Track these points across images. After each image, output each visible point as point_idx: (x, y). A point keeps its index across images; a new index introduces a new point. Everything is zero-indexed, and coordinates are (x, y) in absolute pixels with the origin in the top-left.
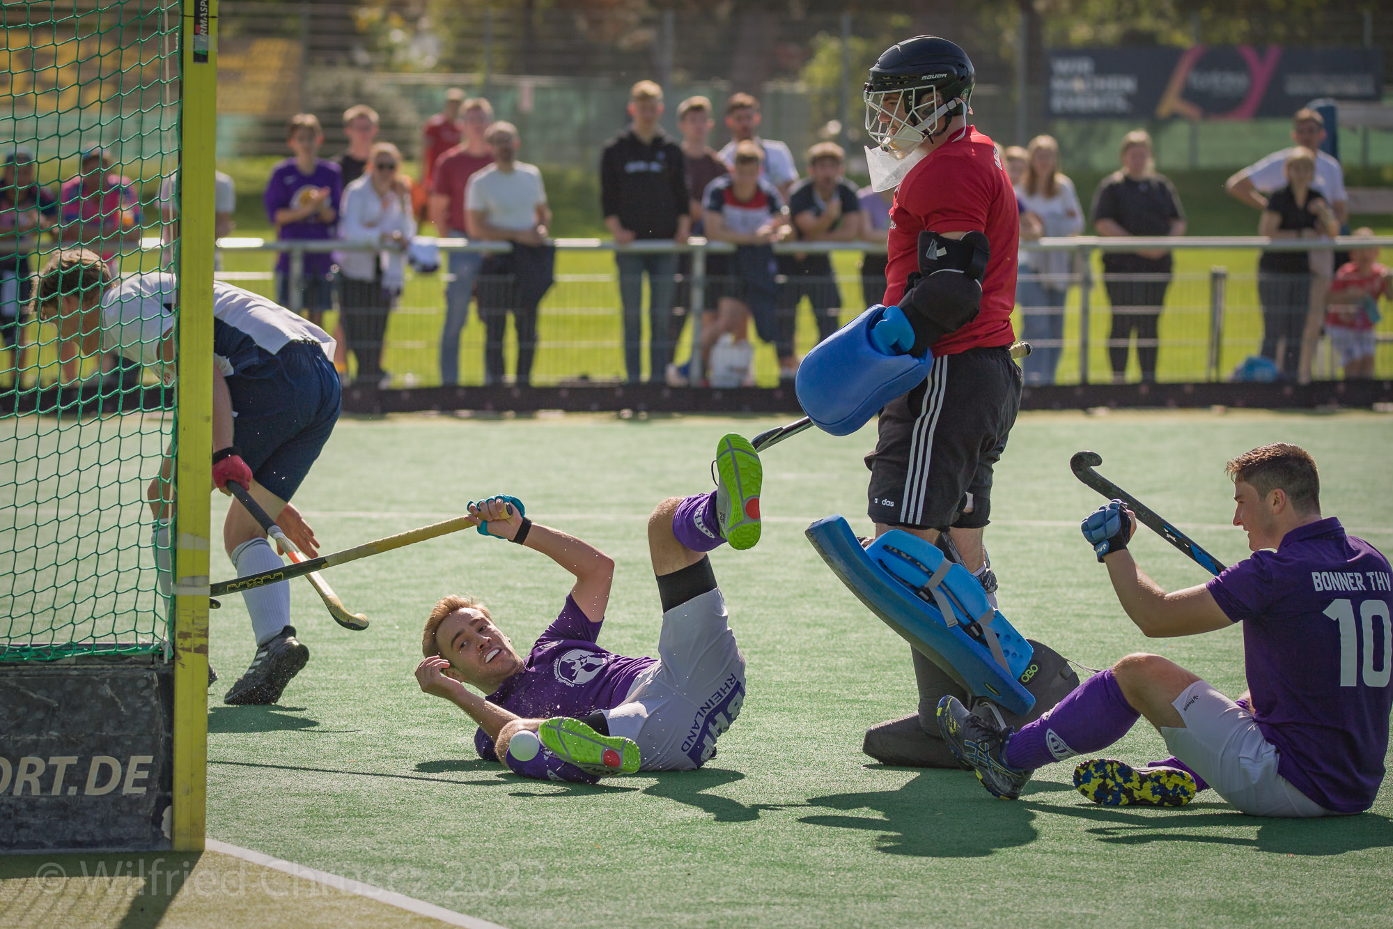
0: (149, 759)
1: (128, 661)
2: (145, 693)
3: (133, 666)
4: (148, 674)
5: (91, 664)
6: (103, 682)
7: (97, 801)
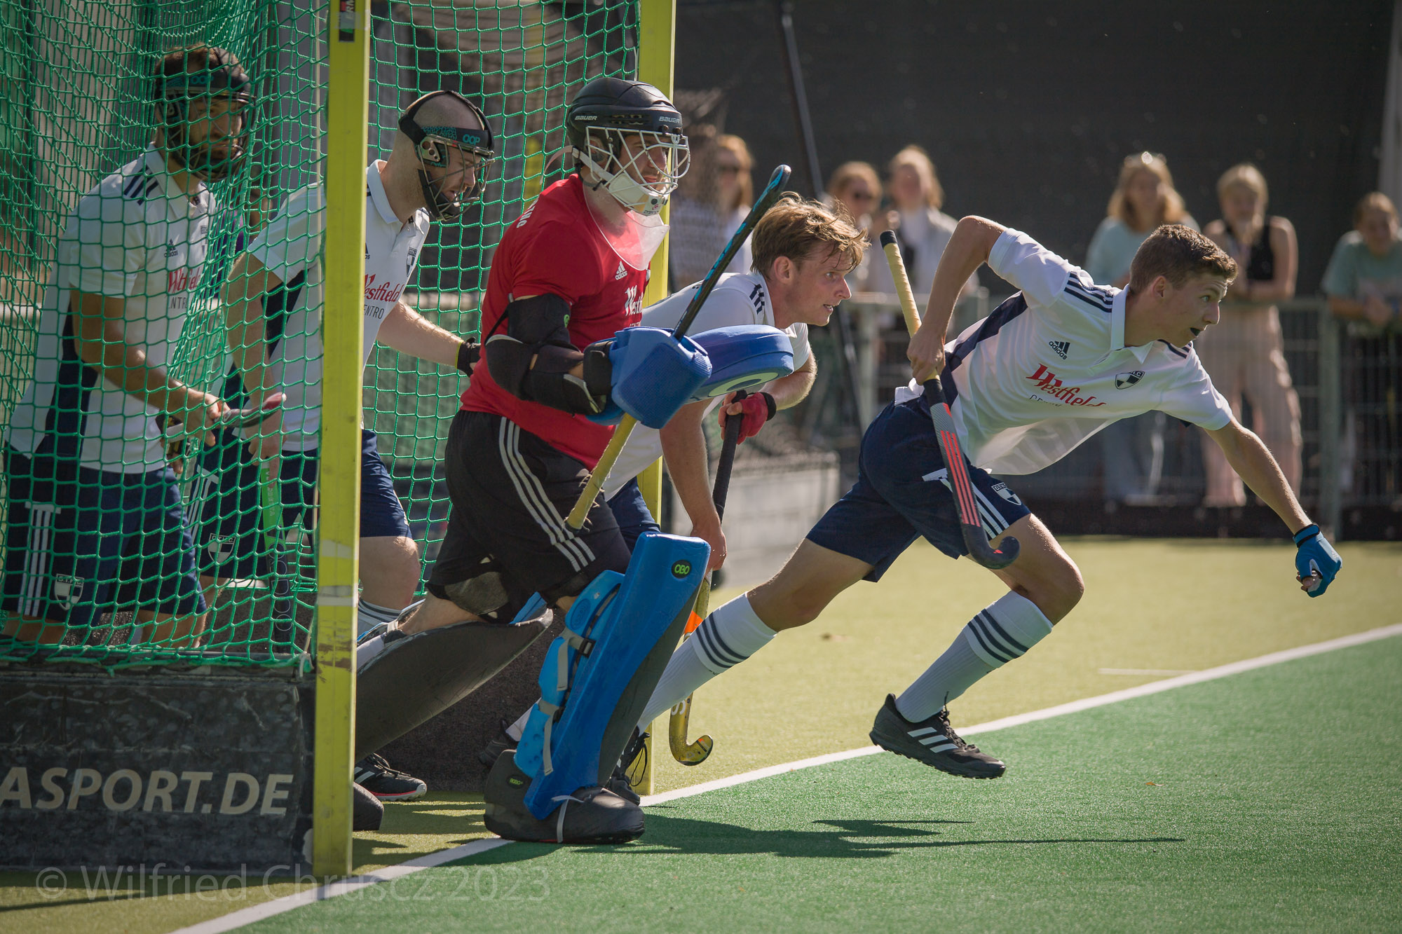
0: (289, 779)
1: (267, 673)
2: (285, 708)
3: (273, 679)
4: (287, 688)
5: (227, 675)
6: (240, 694)
7: (233, 821)
